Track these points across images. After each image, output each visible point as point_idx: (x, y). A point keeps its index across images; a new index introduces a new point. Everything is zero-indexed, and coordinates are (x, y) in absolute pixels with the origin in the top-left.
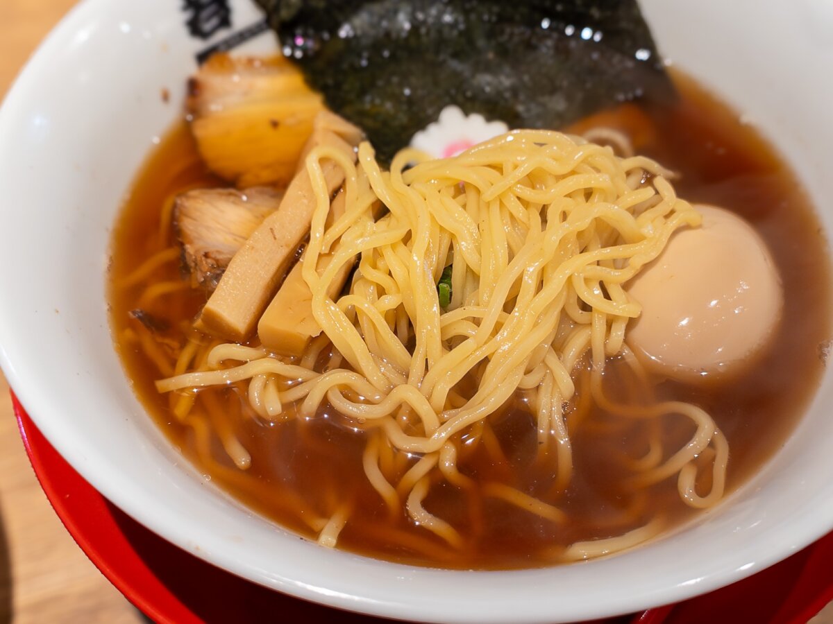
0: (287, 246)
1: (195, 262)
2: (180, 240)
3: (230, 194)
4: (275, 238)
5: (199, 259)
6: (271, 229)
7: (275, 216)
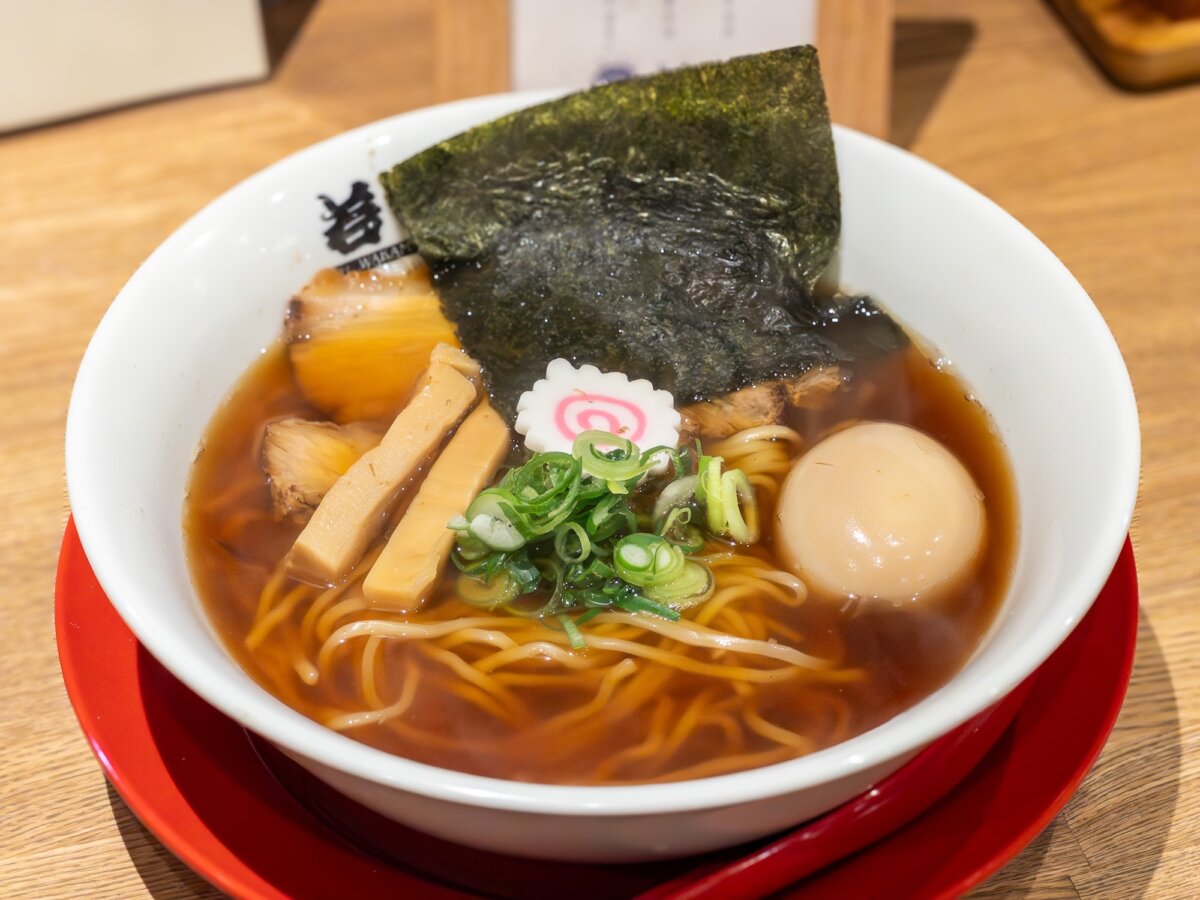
0: (388, 483)
1: (280, 494)
2: (266, 470)
3: (329, 427)
4: (374, 475)
5: (284, 492)
6: (370, 465)
7: (375, 451)
